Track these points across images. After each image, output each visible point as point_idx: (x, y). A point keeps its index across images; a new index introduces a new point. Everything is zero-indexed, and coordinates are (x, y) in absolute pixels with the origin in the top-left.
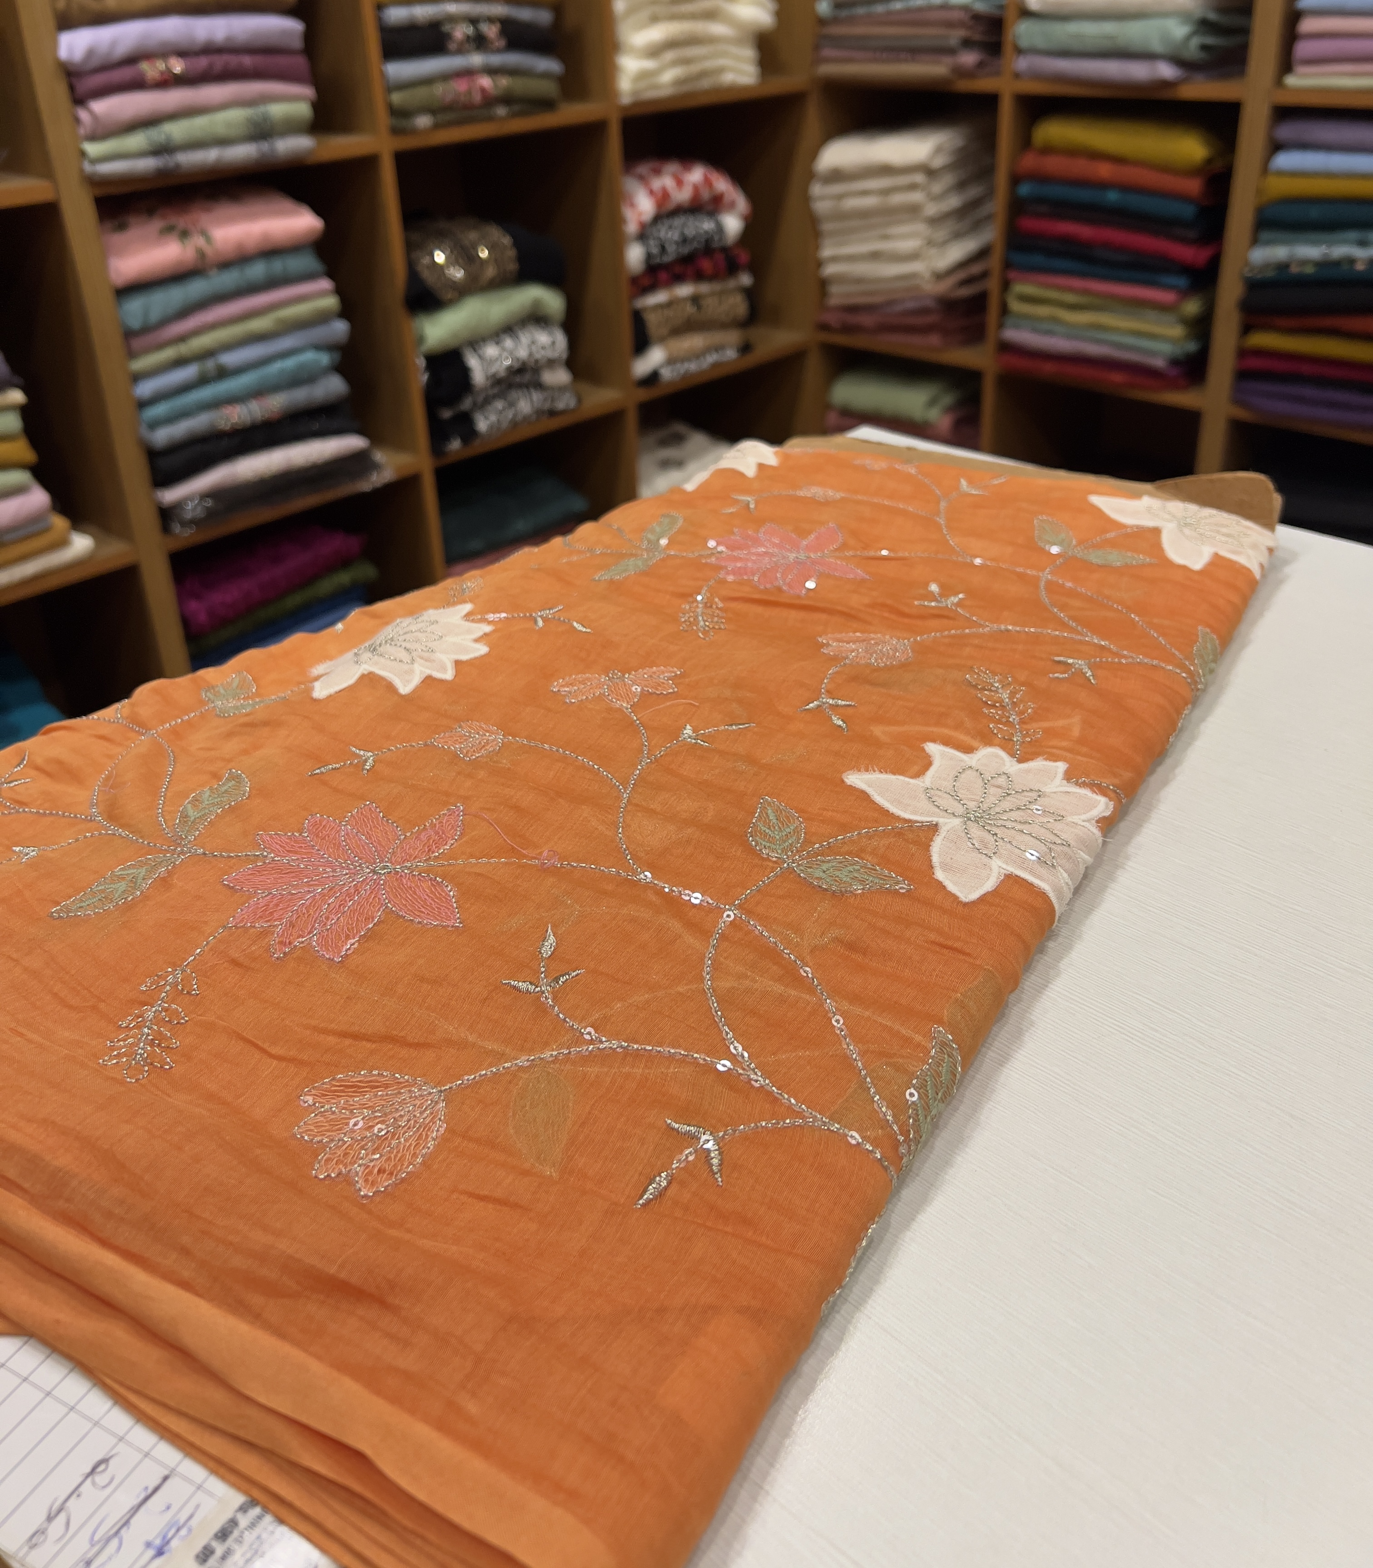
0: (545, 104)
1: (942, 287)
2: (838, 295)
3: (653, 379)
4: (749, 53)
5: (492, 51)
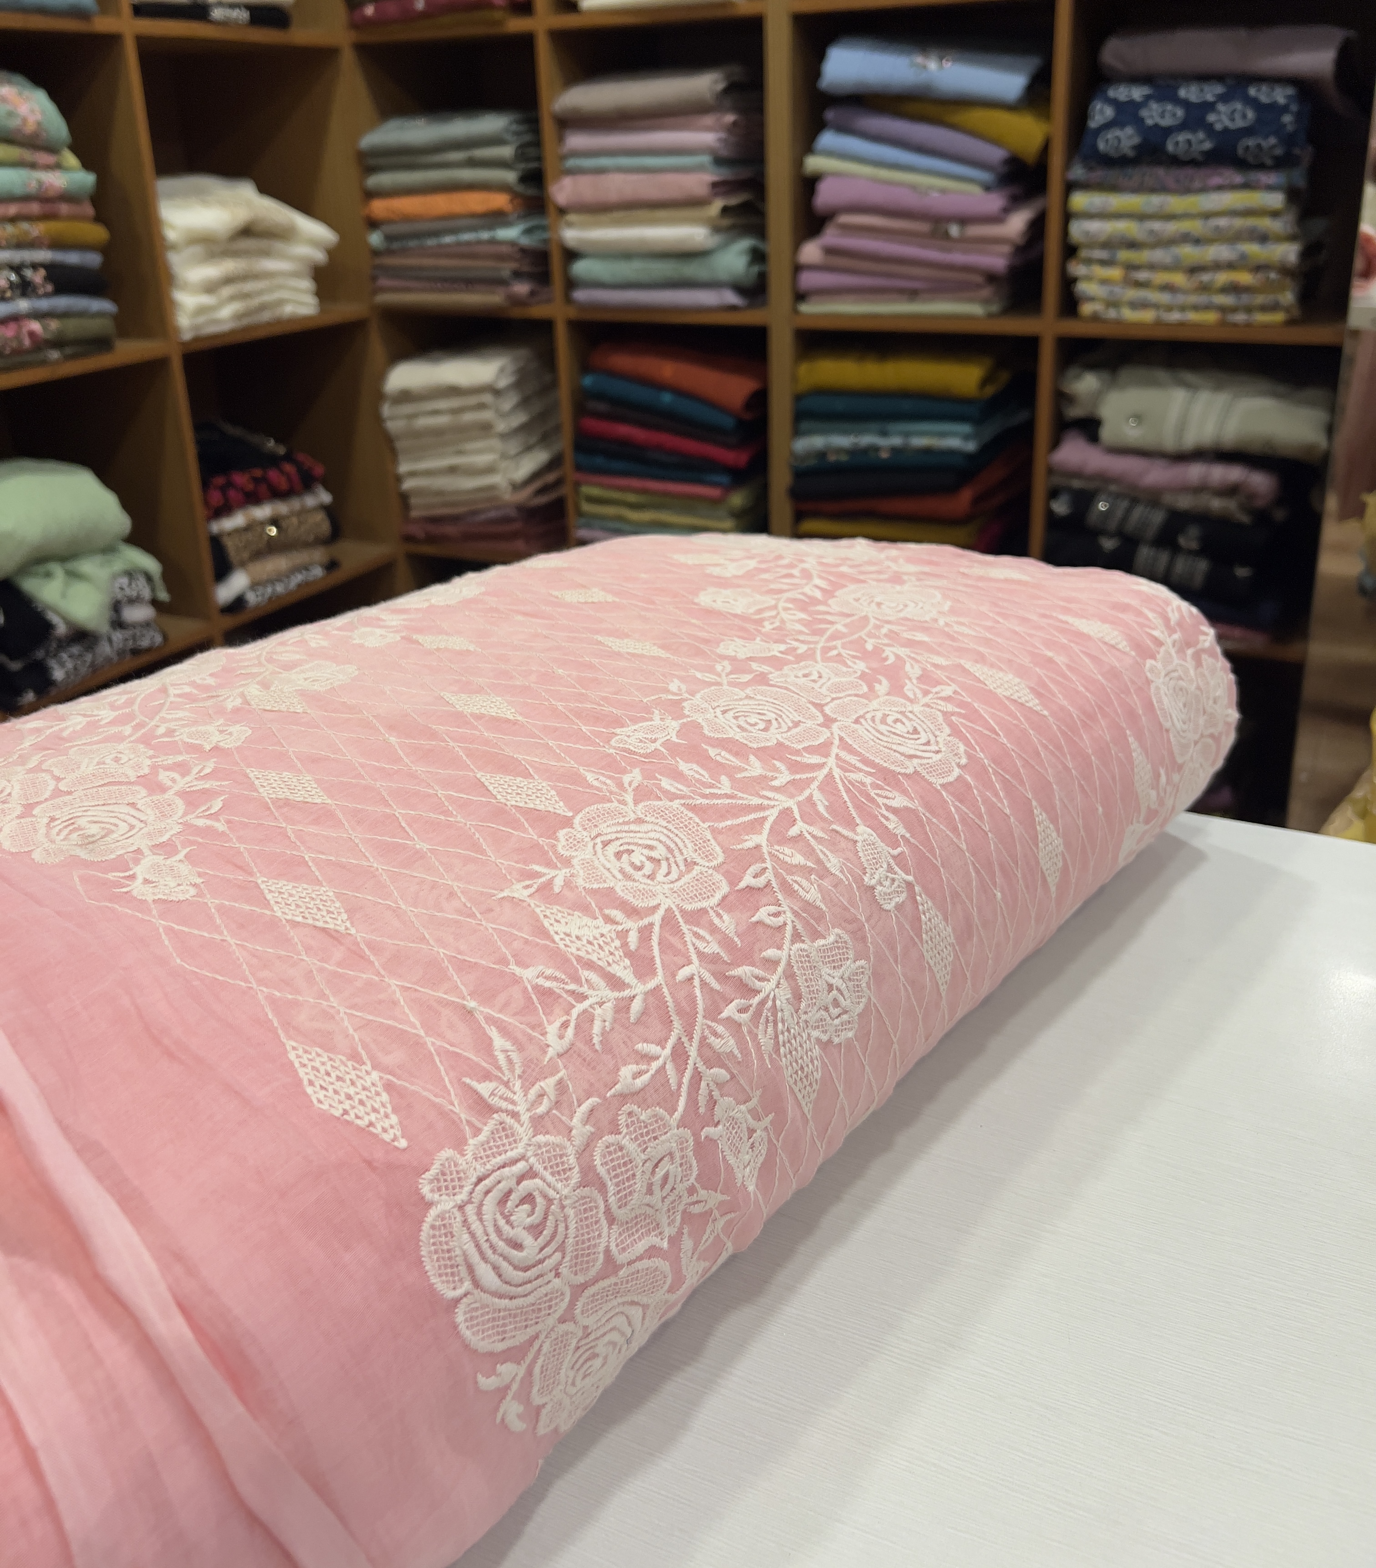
0: (101, 344)
1: (522, 497)
2: (420, 507)
3: (238, 603)
4: (307, 284)
5: (39, 297)
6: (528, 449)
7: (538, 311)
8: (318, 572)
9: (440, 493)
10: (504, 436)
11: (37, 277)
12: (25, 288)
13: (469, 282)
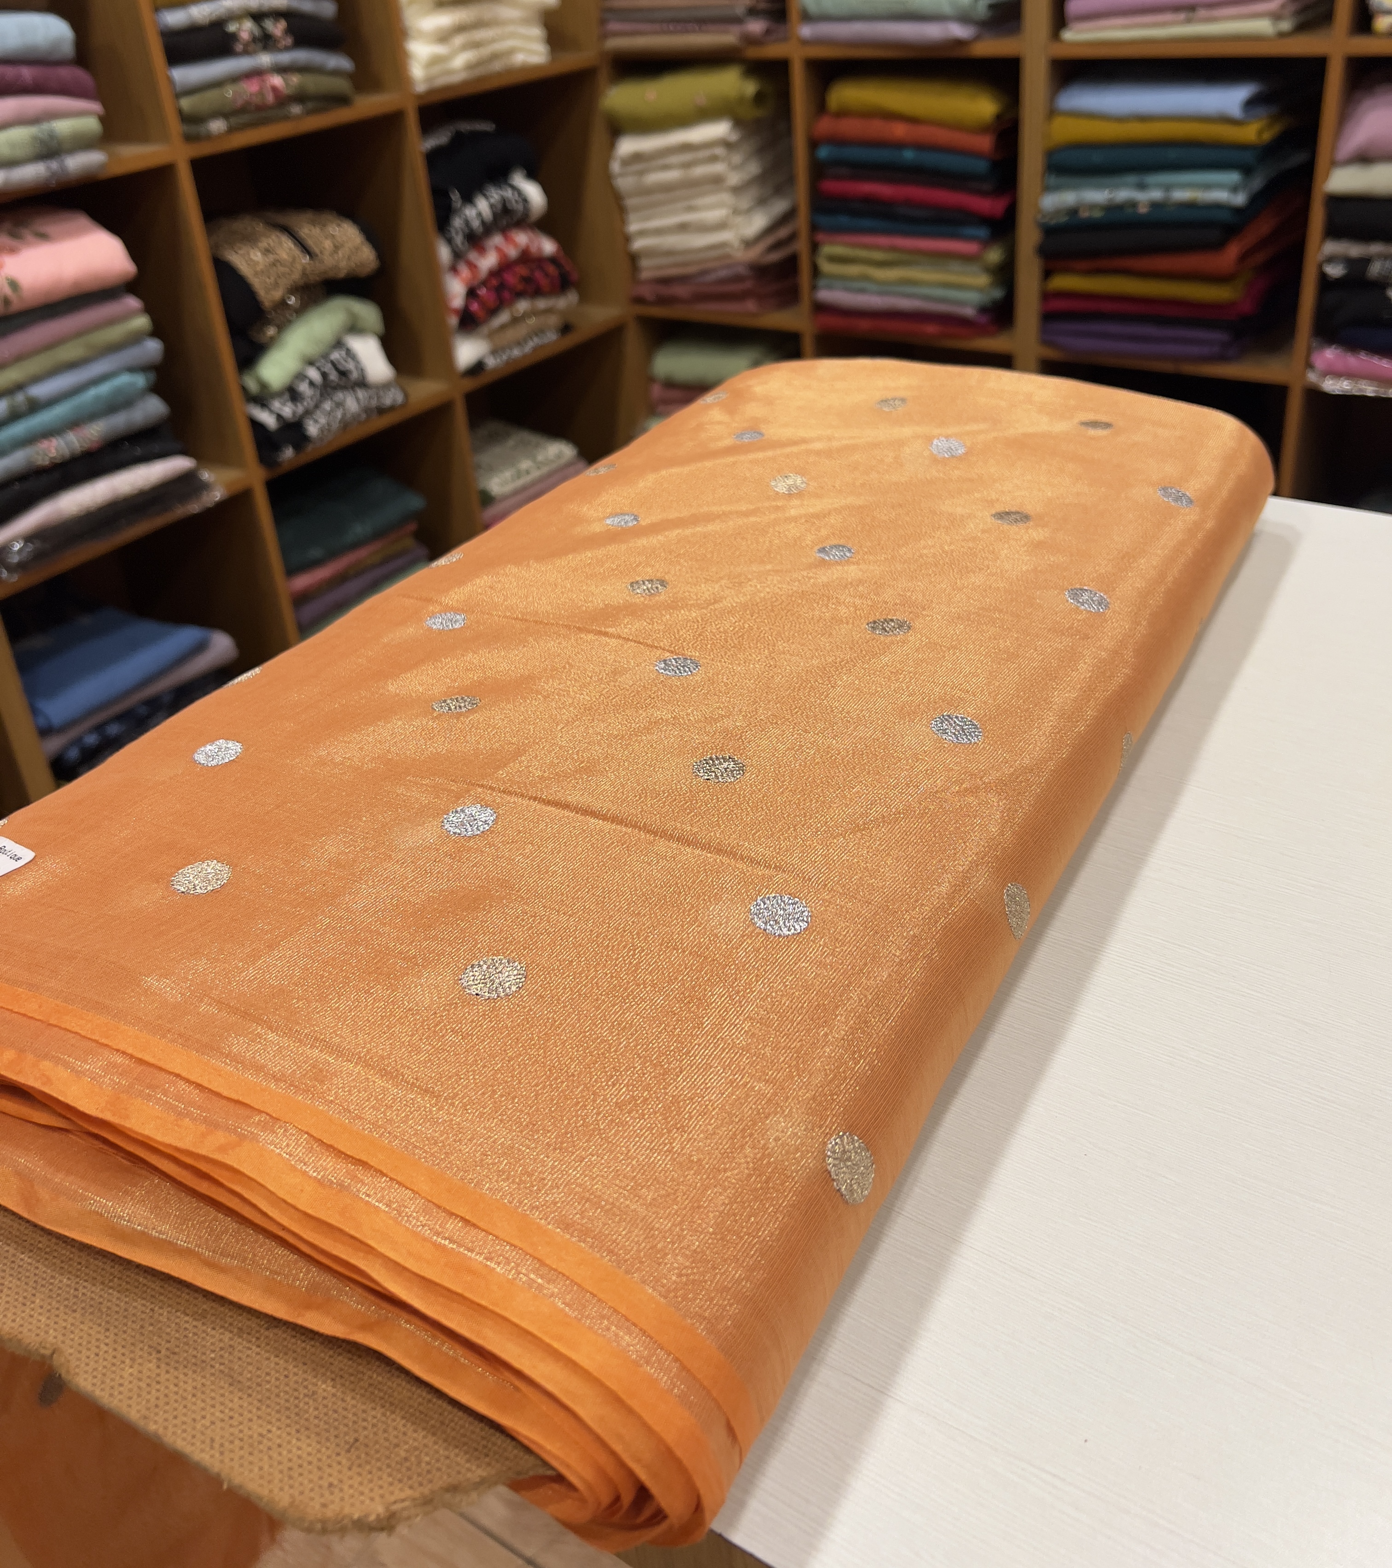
0: (341, 100)
1: (754, 254)
2: (649, 269)
3: (478, 368)
4: (537, 32)
5: (280, 50)
6: (762, 202)
7: (773, 51)
8: (551, 337)
9: (669, 253)
10: (737, 190)
11: (277, 28)
12: (266, 41)
13: (703, 21)
